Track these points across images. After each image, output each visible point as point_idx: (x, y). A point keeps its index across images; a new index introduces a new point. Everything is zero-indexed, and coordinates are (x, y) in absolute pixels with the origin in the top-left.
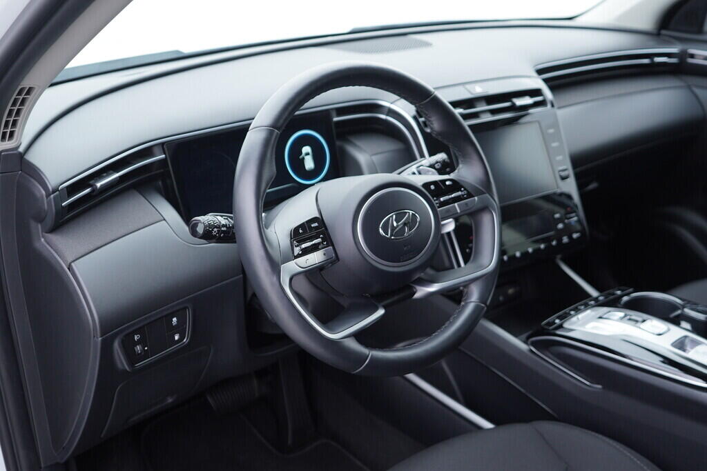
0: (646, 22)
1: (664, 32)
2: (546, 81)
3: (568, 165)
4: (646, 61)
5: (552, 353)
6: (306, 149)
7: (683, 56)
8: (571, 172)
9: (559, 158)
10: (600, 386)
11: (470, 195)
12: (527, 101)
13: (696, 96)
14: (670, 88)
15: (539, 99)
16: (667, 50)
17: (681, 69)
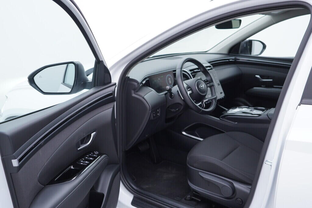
0: (226, 52)
1: (230, 54)
2: (211, 64)
3: (219, 82)
4: (228, 61)
5: (225, 118)
6: (169, 79)
7: (235, 59)
8: (220, 84)
9: (217, 80)
10: (237, 123)
11: (210, 83)
12: (209, 68)
13: (239, 68)
14: (234, 67)
15: (211, 68)
16: (232, 58)
17: (235, 62)
